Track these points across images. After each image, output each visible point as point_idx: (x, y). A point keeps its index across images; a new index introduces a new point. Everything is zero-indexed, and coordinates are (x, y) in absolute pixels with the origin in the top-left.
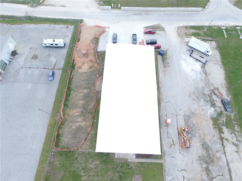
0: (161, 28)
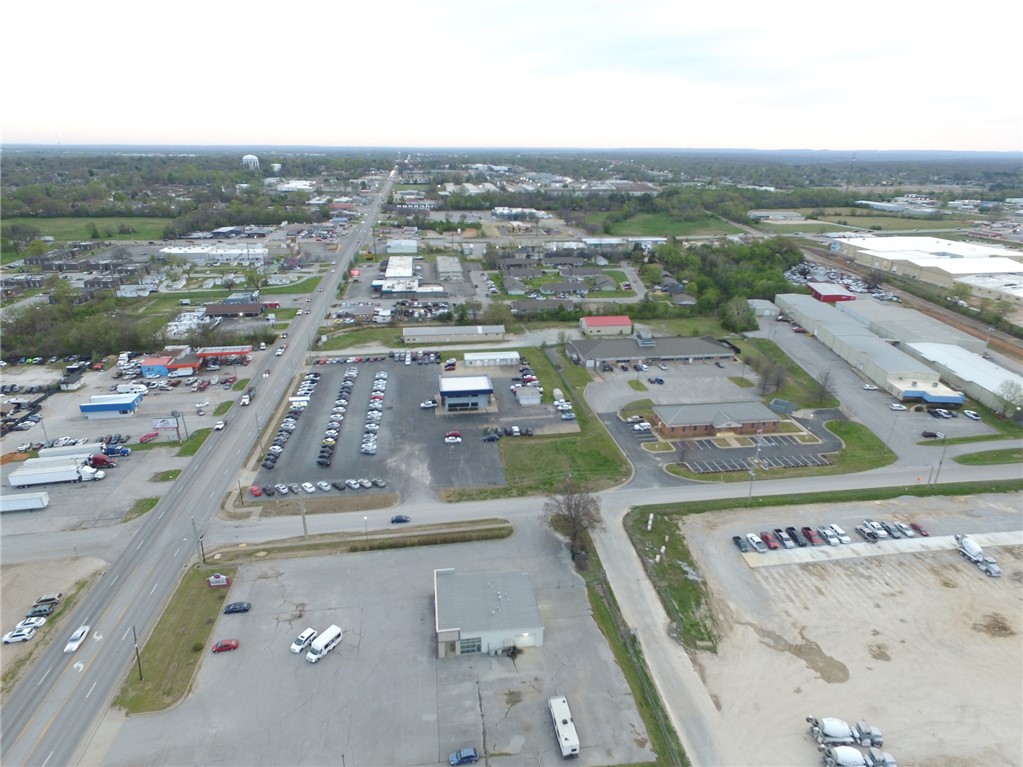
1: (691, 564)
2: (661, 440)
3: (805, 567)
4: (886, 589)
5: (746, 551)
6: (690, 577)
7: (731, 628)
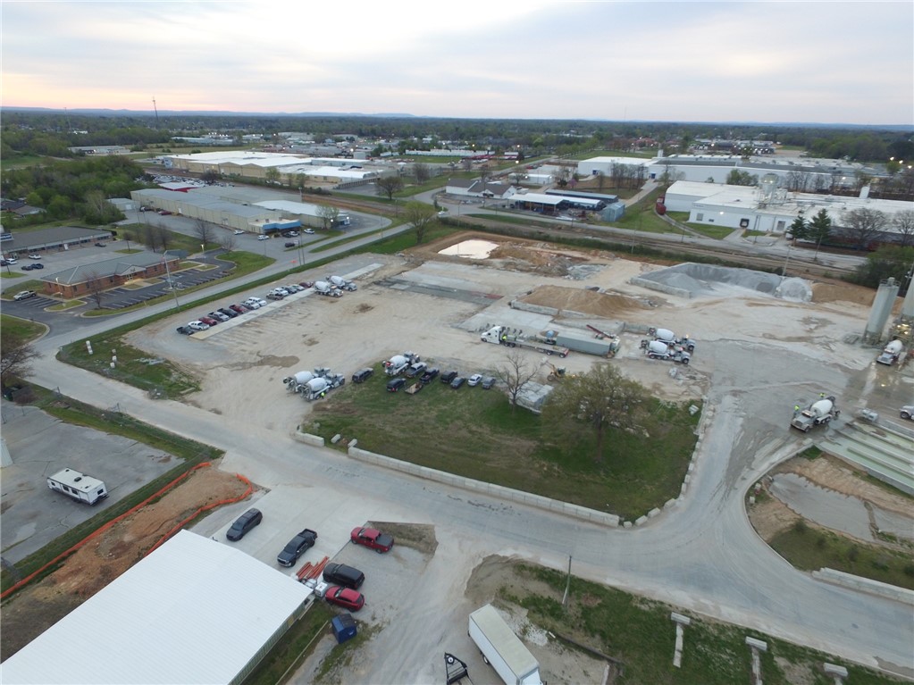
0: (426, 543)
1: (148, 356)
2: (65, 301)
3: (243, 325)
4: (300, 316)
5: (192, 333)
6: (151, 363)
7: (205, 374)
